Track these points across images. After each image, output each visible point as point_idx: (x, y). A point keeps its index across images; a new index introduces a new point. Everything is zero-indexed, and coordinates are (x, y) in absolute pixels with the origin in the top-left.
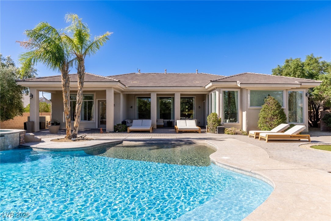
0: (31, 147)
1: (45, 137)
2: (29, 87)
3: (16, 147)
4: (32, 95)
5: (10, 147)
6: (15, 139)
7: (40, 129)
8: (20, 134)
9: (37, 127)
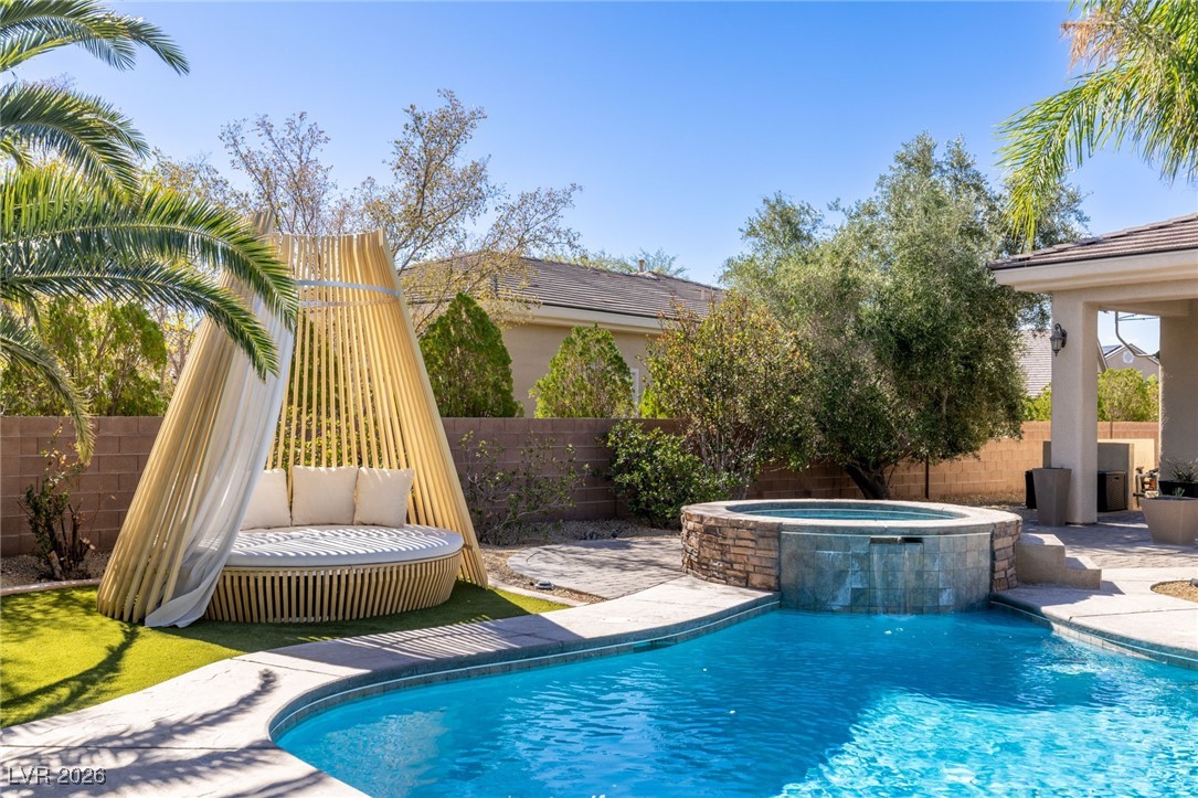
0: (1042, 615)
1: (1124, 558)
2: (1050, 293)
3: (974, 600)
4: (1064, 334)
5: (946, 598)
6: (970, 560)
7: (1100, 510)
8: (992, 536)
9: (1084, 502)
